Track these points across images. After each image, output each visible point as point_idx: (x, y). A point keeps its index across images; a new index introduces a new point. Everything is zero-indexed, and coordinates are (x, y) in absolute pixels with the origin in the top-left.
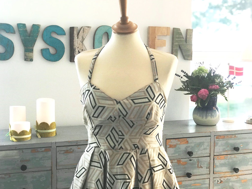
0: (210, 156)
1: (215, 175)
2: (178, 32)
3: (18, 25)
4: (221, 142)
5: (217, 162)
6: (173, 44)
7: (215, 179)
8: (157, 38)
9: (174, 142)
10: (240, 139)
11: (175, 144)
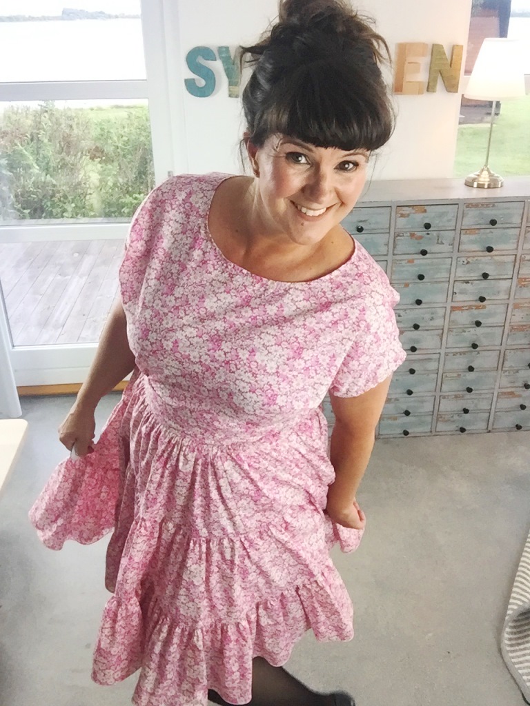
0: (455, 230)
1: (460, 255)
2: (440, 51)
3: (220, 48)
4: (472, 213)
5: (464, 238)
6: (430, 68)
7: (459, 259)
8: (407, 61)
9: (406, 211)
10: (500, 209)
11: (408, 212)
